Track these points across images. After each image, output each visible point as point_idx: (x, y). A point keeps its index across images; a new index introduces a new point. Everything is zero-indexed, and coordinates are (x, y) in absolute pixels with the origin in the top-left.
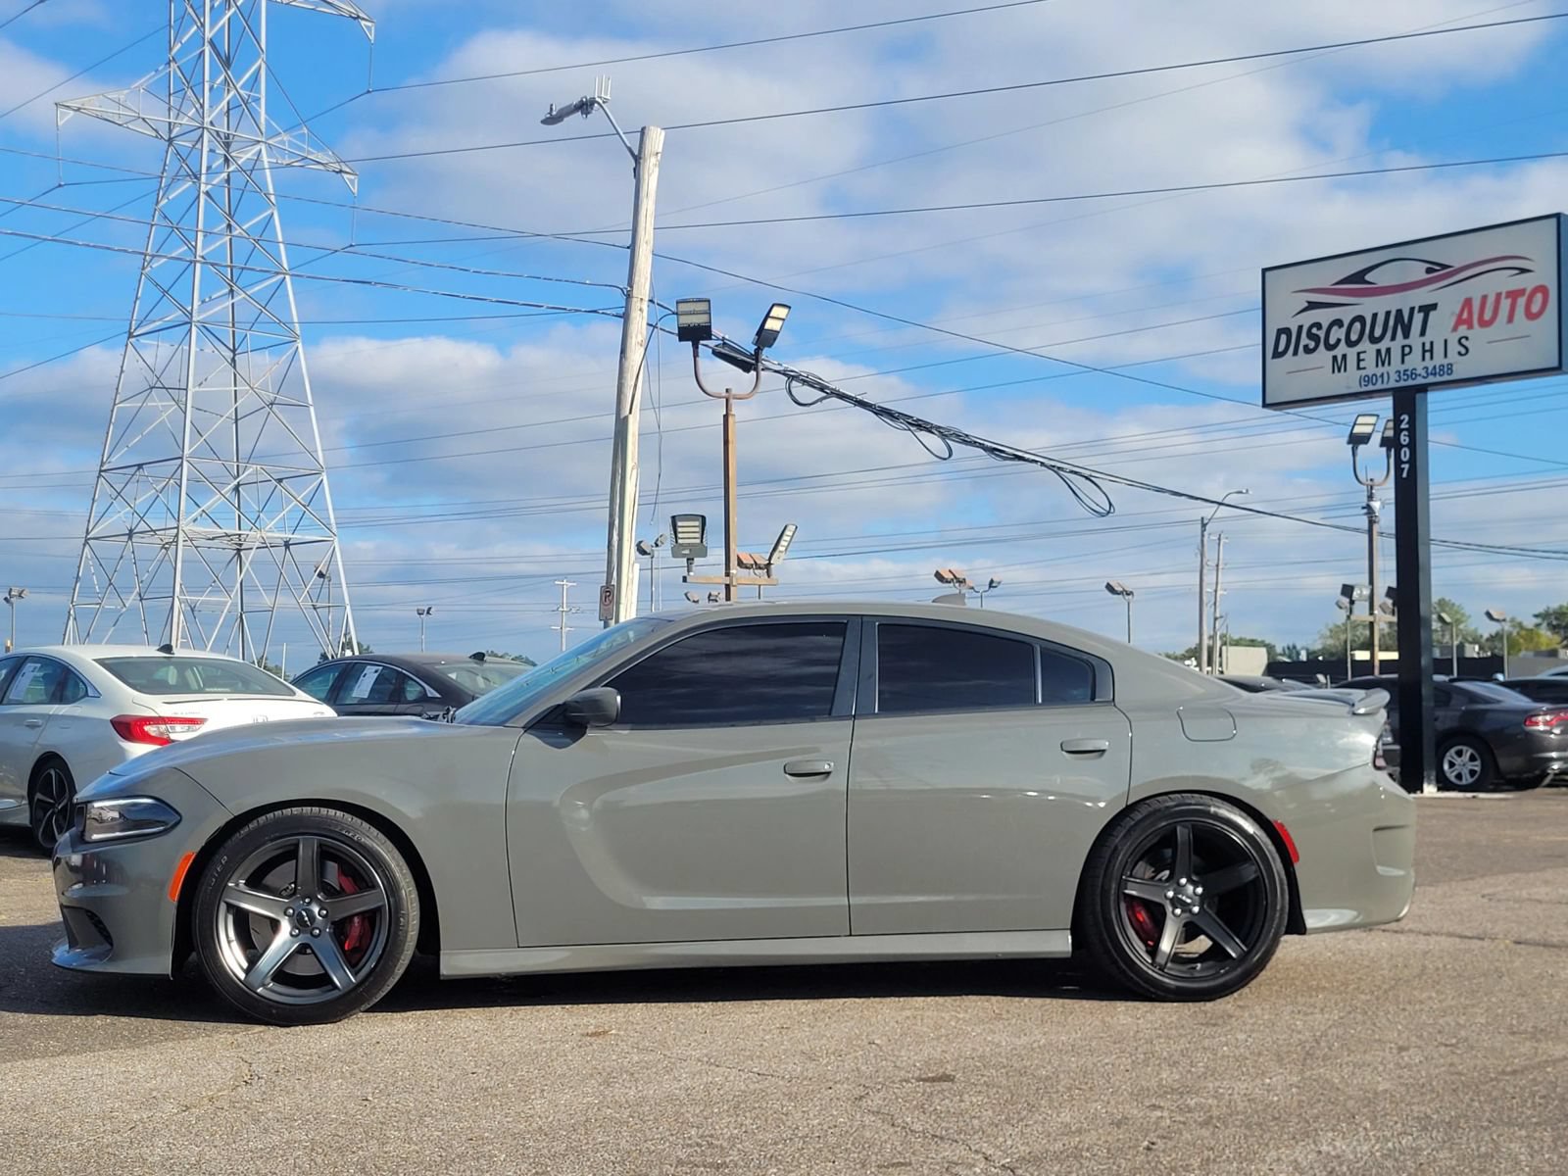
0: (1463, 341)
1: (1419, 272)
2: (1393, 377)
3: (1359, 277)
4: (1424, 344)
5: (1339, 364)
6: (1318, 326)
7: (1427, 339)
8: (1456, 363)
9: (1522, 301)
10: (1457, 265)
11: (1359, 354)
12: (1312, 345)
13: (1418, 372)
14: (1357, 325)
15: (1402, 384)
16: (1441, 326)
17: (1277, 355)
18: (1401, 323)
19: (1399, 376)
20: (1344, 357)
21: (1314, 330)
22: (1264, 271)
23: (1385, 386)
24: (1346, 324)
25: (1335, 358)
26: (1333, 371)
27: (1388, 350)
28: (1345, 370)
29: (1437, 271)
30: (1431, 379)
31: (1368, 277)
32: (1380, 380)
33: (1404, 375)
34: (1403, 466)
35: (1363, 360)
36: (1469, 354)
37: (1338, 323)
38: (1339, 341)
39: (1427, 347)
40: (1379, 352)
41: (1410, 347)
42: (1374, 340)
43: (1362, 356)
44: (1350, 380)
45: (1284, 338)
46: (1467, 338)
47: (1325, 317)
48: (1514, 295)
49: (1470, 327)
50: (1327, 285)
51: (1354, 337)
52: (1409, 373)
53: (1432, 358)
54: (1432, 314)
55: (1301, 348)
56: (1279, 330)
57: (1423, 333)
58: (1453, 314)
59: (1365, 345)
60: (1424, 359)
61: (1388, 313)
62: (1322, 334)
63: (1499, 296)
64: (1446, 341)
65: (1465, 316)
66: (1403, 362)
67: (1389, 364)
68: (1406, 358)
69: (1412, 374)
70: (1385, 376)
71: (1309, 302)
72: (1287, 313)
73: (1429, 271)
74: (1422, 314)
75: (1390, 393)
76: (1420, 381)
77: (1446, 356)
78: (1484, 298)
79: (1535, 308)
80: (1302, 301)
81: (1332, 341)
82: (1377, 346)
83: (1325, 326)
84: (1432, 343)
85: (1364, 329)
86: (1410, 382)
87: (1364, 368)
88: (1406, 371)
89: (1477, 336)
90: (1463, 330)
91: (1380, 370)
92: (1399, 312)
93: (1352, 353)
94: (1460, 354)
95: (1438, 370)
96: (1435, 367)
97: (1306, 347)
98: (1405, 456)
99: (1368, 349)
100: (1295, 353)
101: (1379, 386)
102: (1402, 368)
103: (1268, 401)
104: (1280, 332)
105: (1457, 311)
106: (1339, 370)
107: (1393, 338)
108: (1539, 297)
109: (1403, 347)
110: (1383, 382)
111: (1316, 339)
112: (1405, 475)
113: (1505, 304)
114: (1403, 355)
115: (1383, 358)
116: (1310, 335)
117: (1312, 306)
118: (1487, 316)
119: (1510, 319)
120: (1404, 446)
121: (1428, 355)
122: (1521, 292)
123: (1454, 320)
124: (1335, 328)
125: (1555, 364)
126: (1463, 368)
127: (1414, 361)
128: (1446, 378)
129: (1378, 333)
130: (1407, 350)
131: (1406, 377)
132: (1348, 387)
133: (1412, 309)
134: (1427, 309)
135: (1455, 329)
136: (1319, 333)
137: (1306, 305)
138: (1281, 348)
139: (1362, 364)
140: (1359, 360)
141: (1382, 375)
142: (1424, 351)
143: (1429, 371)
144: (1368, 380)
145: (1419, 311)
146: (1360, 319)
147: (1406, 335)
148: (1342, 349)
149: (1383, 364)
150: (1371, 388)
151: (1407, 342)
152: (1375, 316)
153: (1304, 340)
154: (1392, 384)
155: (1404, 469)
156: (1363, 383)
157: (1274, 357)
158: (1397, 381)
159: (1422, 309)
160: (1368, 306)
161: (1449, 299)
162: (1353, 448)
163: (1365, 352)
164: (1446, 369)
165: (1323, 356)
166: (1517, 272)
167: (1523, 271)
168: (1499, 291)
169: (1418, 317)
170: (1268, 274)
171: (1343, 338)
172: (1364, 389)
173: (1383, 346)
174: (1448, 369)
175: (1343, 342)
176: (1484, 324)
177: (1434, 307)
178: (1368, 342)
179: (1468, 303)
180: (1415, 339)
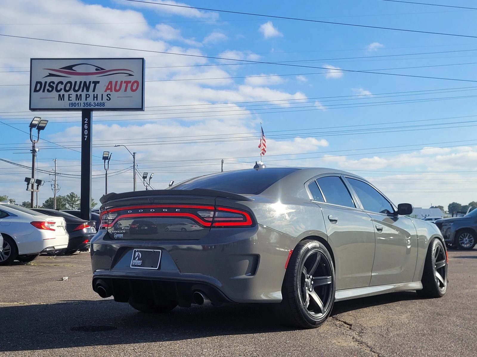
0: (109, 95)
1: (93, 70)
2: (82, 105)
3: (70, 68)
4: (94, 95)
5: (61, 98)
6: (53, 83)
7: (95, 93)
8: (106, 103)
9: (130, 85)
10: (107, 69)
11: (69, 95)
12: (50, 89)
13: (92, 104)
14: (69, 85)
15: (86, 107)
16: (100, 89)
17: (36, 91)
18: (86, 86)
19: (85, 104)
20: (63, 95)
21: (52, 84)
22: (32, 59)
23: (79, 107)
24: (64, 83)
25: (60, 95)
26: (59, 100)
27: (81, 95)
28: (64, 100)
29: (100, 70)
30: (97, 107)
31: (73, 68)
32: (77, 105)
33: (87, 104)
34: (85, 136)
35: (71, 97)
36: (110, 100)
37: (61, 83)
38: (61, 89)
39: (95, 96)
40: (77, 95)
41: (89, 95)
42: (75, 91)
43: (70, 96)
44: (65, 103)
45: (39, 85)
46: (110, 95)
47: (56, 80)
48: (127, 83)
49: (111, 91)
50: (57, 69)
51: (67, 89)
52: (88, 104)
53: (97, 100)
54: (97, 85)
55: (46, 90)
56: (37, 82)
57: (94, 91)
58: (105, 85)
59: (72, 92)
60: (94, 100)
61: (81, 82)
62: (55, 86)
63: (122, 82)
64: (102, 95)
65: (109, 87)
66: (86, 100)
67: (81, 100)
68: (87, 98)
69: (89, 104)
70: (79, 104)
71: (49, 73)
72: (41, 76)
73: (96, 70)
74: (94, 84)
75: (81, 110)
76: (92, 107)
77: (102, 100)
78: (117, 82)
79: (134, 88)
80: (47, 73)
81: (59, 89)
82: (77, 93)
83: (56, 83)
84: (97, 95)
85: (71, 86)
86: (89, 107)
87: (71, 100)
88: (87, 103)
89: (113, 94)
90: (108, 92)
91: (77, 102)
92: (85, 82)
93: (66, 94)
94: (107, 99)
95: (99, 104)
96: (98, 103)
97: (48, 90)
98: (86, 133)
99: (73, 94)
100: (44, 91)
101: (77, 107)
102: (86, 102)
103: (31, 108)
104: (37, 83)
105: (107, 85)
106: (61, 100)
107: (83, 91)
108: (135, 85)
109: (86, 95)
110: (78, 106)
111: (52, 87)
112: (86, 139)
113: (124, 85)
114: (86, 98)
115: (78, 97)
116: (50, 85)
117: (51, 75)
118: (118, 88)
119: (126, 90)
120: (86, 129)
121: (95, 99)
122: (130, 82)
123: (105, 88)
124: (60, 85)
125: (141, 108)
126: (108, 105)
127: (90, 100)
128: (102, 107)
129: (77, 88)
130: (88, 96)
131: (87, 105)
132: (65, 106)
133: (90, 82)
134: (96, 83)
135: (106, 91)
136: (53, 85)
137: (49, 74)
138: (38, 89)
139: (70, 99)
140: (69, 97)
141: (78, 104)
142: (94, 97)
143: (96, 104)
144: (73, 104)
145: (93, 83)
146: (70, 83)
147: (88, 91)
148: (63, 92)
149: (78, 100)
150: (73, 107)
151: (88, 93)
152: (76, 82)
153: (47, 87)
154: (82, 107)
155: (85, 137)
156: (71, 105)
157: (35, 91)
158: (83, 106)
159: (94, 82)
160: (73, 79)
161: (104, 81)
162: (30, 129)
163: (72, 94)
164: (102, 104)
165: (55, 94)
166: (129, 75)
167: (130, 75)
168: (122, 80)
169: (92, 85)
170: (33, 60)
171: (63, 88)
172: (71, 107)
173: (79, 93)
174: (103, 104)
175: (63, 90)
176: (116, 91)
177: (98, 82)
178: (73, 91)
179: (111, 83)
180: (91, 92)
